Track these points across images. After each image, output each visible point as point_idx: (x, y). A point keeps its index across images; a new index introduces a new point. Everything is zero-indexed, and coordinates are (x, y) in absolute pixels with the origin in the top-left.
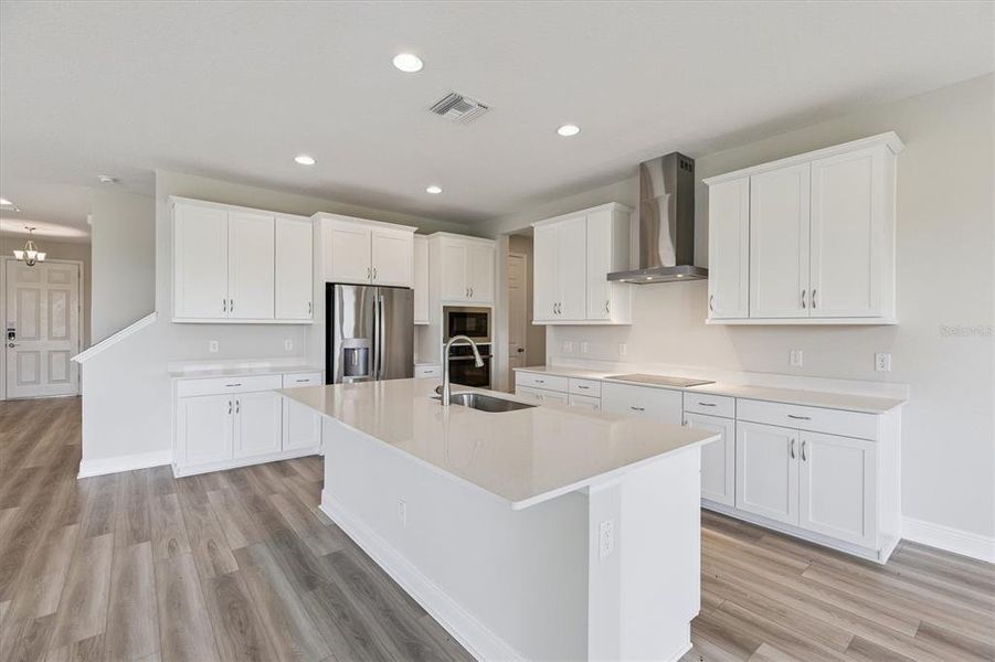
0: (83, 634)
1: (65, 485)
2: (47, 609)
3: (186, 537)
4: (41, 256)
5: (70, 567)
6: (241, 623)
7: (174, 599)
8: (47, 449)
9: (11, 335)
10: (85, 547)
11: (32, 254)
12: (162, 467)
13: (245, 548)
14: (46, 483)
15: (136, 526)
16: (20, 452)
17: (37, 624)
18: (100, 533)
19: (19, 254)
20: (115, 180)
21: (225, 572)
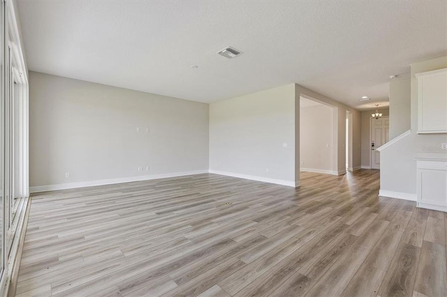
0: (353, 233)
1: (373, 196)
2: (349, 223)
3: (405, 227)
4: (381, 115)
5: (361, 217)
6: (406, 263)
7: (386, 241)
8: (374, 185)
9: (373, 146)
10: (368, 214)
11: (377, 115)
12: (413, 202)
13: (431, 243)
14: (369, 194)
15: (388, 216)
16: (366, 184)
17: (344, 225)
18: (375, 212)
19: (373, 115)
20: (396, 76)
21: (413, 245)
